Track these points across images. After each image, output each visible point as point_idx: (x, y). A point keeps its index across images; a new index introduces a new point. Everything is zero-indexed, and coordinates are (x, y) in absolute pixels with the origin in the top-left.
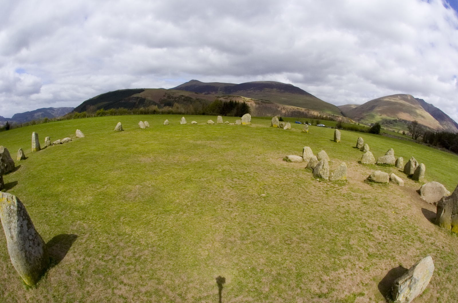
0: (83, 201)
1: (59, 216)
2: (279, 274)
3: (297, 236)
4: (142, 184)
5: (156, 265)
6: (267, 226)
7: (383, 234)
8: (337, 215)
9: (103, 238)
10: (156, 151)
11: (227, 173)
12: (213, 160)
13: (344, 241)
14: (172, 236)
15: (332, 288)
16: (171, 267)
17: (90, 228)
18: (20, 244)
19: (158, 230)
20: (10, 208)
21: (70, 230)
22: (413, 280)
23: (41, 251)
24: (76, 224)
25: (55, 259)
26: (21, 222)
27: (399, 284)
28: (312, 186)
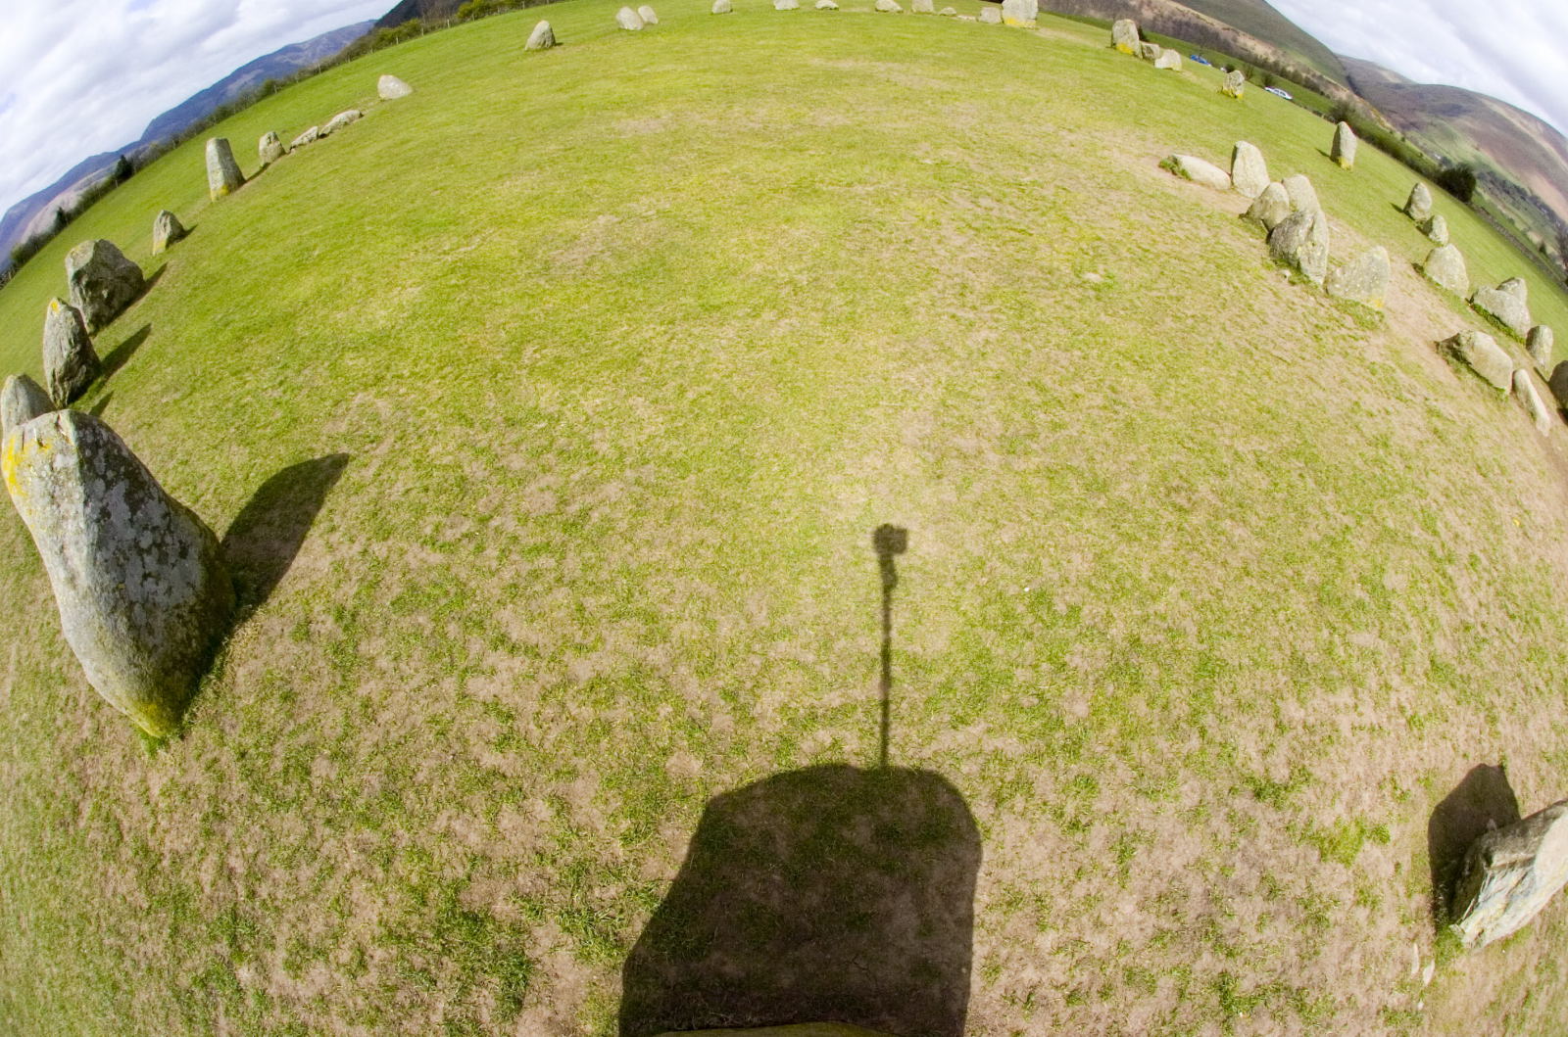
0: (383, 312)
1: (289, 393)
4: (621, 208)
8: (1351, 439)
11: (956, 172)
12: (901, 125)
13: (1369, 566)
15: (1304, 769)
17: (400, 413)
18: (102, 590)
19: (669, 391)
20: (52, 469)
21: (324, 438)
22: (1527, 879)
23: (196, 570)
24: (348, 410)
25: (255, 581)
26: (101, 500)
27: (1493, 865)
28: (1266, 289)
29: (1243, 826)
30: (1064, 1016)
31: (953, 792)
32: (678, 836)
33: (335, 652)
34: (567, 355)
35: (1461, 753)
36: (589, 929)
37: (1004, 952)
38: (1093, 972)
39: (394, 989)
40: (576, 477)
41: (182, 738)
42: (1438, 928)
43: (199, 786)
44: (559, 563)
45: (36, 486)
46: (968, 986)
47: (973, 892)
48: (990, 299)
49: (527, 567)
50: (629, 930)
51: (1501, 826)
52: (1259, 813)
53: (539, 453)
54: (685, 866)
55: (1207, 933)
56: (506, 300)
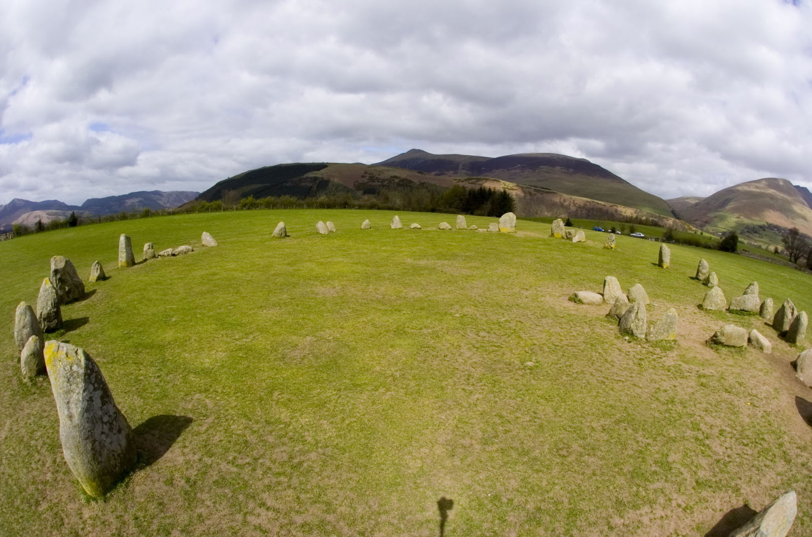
0: (208, 360)
1: (162, 382)
2: (539, 509)
3: (579, 442)
4: (317, 334)
5: (326, 480)
6: (530, 421)
7: (727, 445)
8: (653, 406)
9: (237, 427)
10: (346, 276)
11: (470, 320)
12: (447, 296)
13: (660, 456)
14: (362, 430)
16: (353, 484)
17: (217, 408)
19: (338, 419)
21: (181, 408)
24: (192, 399)
28: (615, 349)
41: (105, 502)
43: (112, 522)
56: (265, 369)
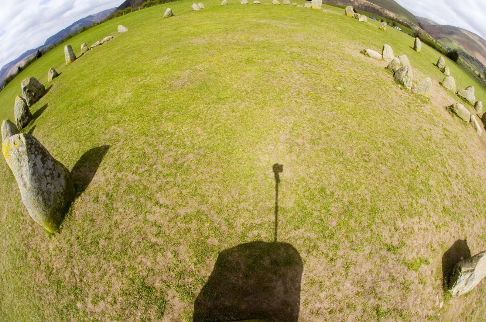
1: (91, 126)
4: (193, 67)
8: (419, 138)
11: (297, 56)
12: (280, 40)
13: (424, 178)
15: (403, 242)
17: (125, 132)
18: (34, 188)
19: (208, 125)
20: (18, 151)
21: (102, 140)
22: (472, 276)
23: (63, 182)
24: (109, 131)
25: (81, 185)
26: (34, 161)
27: (462, 271)
28: (393, 91)
29: (384, 259)
30: (328, 318)
31: (295, 250)
32: (211, 263)
33: (106, 207)
34: (177, 114)
35: (453, 236)
36: (184, 291)
37: (310, 298)
38: (337, 305)
39: (125, 309)
40: (180, 152)
41: (59, 233)
42: (445, 291)
43: (65, 247)
44: (174, 179)
45: (13, 156)
46: (299, 308)
47: (301, 280)
48: (307, 96)
49: (164, 181)
50: (196, 291)
51: (465, 259)
52: (389, 256)
53: (168, 145)
54: (213, 272)
55: (372, 292)
56: (158, 97)
